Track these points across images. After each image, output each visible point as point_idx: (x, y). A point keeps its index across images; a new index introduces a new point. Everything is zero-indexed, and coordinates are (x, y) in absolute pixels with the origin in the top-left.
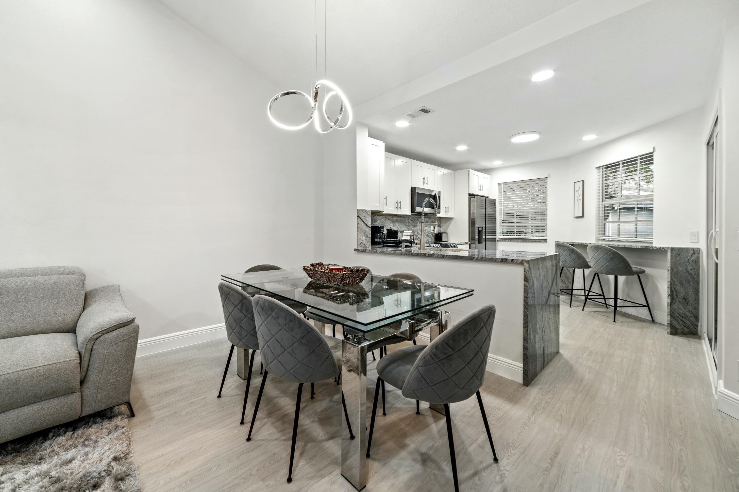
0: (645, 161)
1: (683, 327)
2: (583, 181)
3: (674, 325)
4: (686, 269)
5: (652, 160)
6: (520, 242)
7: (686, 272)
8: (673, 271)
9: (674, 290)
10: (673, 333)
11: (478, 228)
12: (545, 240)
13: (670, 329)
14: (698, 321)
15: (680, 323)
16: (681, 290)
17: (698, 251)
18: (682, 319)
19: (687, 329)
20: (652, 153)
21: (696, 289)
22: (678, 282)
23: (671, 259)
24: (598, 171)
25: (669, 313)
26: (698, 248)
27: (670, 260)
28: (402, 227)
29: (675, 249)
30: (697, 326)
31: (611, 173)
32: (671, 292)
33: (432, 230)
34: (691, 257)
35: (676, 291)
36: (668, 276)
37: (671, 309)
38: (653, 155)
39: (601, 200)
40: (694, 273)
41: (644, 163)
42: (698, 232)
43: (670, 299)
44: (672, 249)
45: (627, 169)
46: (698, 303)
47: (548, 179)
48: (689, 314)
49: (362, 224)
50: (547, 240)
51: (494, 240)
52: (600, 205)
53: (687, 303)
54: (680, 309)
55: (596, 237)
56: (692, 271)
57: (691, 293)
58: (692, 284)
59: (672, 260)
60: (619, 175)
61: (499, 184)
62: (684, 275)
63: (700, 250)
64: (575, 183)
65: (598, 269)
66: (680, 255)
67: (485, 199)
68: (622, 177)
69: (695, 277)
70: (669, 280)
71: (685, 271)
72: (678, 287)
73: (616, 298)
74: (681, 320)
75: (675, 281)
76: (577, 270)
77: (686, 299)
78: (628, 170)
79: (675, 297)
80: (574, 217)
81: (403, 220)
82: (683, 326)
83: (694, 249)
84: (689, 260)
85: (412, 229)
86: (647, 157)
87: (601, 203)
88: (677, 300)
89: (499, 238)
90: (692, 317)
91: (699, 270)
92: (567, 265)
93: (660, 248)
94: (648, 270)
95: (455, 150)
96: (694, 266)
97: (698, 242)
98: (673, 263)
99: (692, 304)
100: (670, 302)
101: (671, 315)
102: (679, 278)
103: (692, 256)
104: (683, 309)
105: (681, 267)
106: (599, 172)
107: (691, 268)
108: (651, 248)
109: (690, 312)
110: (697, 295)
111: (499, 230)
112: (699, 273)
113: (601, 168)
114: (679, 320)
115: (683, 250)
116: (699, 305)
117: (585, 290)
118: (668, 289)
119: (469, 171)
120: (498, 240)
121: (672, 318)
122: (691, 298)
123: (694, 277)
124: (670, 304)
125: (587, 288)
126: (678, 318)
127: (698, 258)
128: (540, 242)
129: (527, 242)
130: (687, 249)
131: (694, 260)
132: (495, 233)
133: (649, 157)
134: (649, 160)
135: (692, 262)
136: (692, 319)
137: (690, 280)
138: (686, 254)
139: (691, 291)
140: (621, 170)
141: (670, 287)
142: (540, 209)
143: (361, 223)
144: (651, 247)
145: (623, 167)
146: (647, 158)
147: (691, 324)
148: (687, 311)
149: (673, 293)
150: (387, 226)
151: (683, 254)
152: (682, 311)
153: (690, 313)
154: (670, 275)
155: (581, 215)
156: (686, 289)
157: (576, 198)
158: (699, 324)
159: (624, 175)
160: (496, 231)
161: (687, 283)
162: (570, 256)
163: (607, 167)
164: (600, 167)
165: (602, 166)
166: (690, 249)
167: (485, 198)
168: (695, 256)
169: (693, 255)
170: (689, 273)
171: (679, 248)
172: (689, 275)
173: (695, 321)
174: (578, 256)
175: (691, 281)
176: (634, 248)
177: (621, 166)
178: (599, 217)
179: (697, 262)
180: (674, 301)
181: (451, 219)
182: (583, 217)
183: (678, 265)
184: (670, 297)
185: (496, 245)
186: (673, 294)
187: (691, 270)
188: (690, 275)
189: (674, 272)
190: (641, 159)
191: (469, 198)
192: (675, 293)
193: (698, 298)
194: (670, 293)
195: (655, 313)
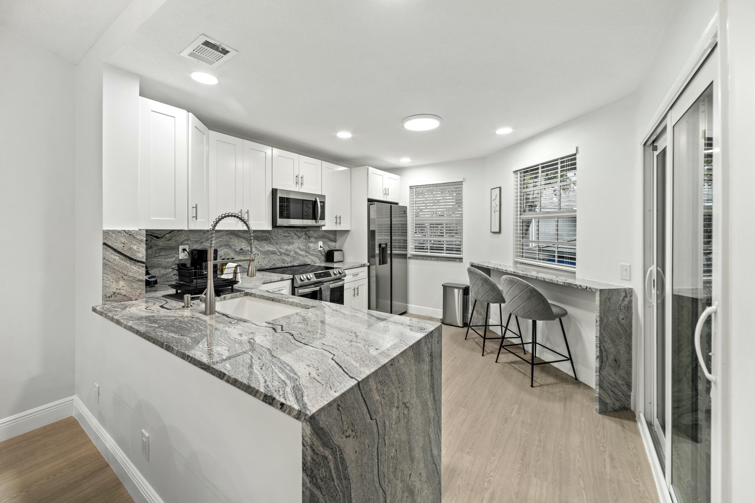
0: (566, 165)
1: (613, 401)
2: (500, 188)
3: (604, 400)
4: (618, 319)
5: (575, 164)
6: (434, 260)
7: (617, 323)
8: (602, 322)
9: (603, 350)
10: (603, 410)
11: (380, 245)
12: (461, 259)
13: (599, 405)
14: (631, 390)
15: (610, 395)
16: (611, 348)
17: (631, 292)
18: (612, 389)
19: (618, 402)
20: (575, 155)
21: (628, 346)
22: (608, 338)
23: (600, 306)
24: (515, 176)
25: (598, 383)
26: (630, 289)
27: (599, 308)
28: (266, 246)
29: (604, 290)
30: (629, 396)
31: (532, 178)
32: (600, 353)
33: (321, 247)
34: (623, 302)
35: (605, 351)
36: (596, 329)
37: (600, 377)
38: (576, 158)
39: (519, 213)
40: (627, 323)
41: (565, 168)
42: (630, 265)
43: (598, 363)
44: (601, 291)
45: (547, 175)
46: (630, 365)
47: (464, 183)
48: (620, 382)
49: (117, 258)
50: (462, 259)
51: (404, 256)
52: (517, 218)
53: (619, 365)
54: (611, 375)
55: (513, 260)
56: (623, 321)
57: (623, 351)
58: (623, 339)
59: (602, 307)
60: (538, 181)
61: (411, 187)
62: (615, 327)
63: (633, 292)
64: (491, 189)
65: (514, 309)
66: (610, 299)
67: (391, 207)
68: (541, 185)
69: (627, 328)
70: (598, 335)
71: (616, 321)
72: (608, 345)
73: (534, 342)
74: (612, 391)
75: (605, 337)
76: (491, 305)
77: (617, 361)
78: (548, 177)
79: (605, 359)
80: (491, 232)
81: (267, 236)
82: (614, 399)
83: (627, 290)
84: (620, 305)
85: (285, 248)
86: (569, 160)
87: (519, 217)
88: (607, 363)
89: (411, 255)
90: (624, 385)
91: (632, 319)
92: (480, 298)
93: (586, 289)
94: (569, 309)
95: (335, 137)
96: (626, 313)
97: (630, 280)
98: (602, 311)
99: (624, 367)
100: (599, 367)
101: (600, 385)
102: (610, 332)
103: (623, 300)
104: (614, 376)
105: (611, 316)
106: (517, 178)
107: (623, 317)
108: (575, 287)
109: (622, 378)
110: (630, 354)
111: (411, 245)
112: (631, 323)
113: (519, 172)
114: (609, 391)
115: (614, 292)
116: (632, 368)
117: (501, 325)
118: (596, 348)
119: (368, 168)
120: (409, 257)
121: (601, 389)
122: (623, 360)
123: (626, 330)
124: (598, 370)
125: (504, 324)
126: (608, 389)
127: (630, 302)
128: (455, 261)
129: (441, 260)
130: (617, 291)
131: (627, 305)
132: (405, 248)
133: (572, 160)
134: (572, 165)
135: (624, 309)
136: (624, 388)
137: (621, 334)
138: (617, 298)
139: (622, 349)
140: (540, 176)
141: (598, 345)
142: (456, 220)
143: (113, 257)
144: (575, 285)
145: (543, 172)
146: (569, 162)
147: (622, 396)
148: (618, 377)
149: (602, 353)
150: (233, 247)
151: (614, 299)
152: (613, 378)
153: (622, 380)
154: (598, 328)
155: (498, 231)
156: (617, 347)
157: (493, 209)
158: (632, 394)
159: (543, 183)
160: (407, 246)
161: (618, 338)
162: (483, 287)
163: (526, 171)
164: (517, 171)
165: (520, 170)
166: (622, 290)
167: (390, 205)
168: (627, 300)
169: (625, 299)
170: (621, 324)
171: (609, 289)
172: (620, 327)
173: (627, 390)
174: (492, 287)
175: (623, 335)
176: (555, 284)
177: (540, 170)
178: (517, 233)
179: (629, 308)
180: (604, 365)
181: (347, 232)
182: (500, 232)
183: (608, 314)
184: (598, 359)
185: (406, 263)
186: (602, 355)
187: (623, 319)
188: (622, 327)
189: (604, 324)
190: (562, 163)
191: (368, 205)
192: (604, 353)
193: (630, 359)
194: (598, 354)
195: (578, 368)
